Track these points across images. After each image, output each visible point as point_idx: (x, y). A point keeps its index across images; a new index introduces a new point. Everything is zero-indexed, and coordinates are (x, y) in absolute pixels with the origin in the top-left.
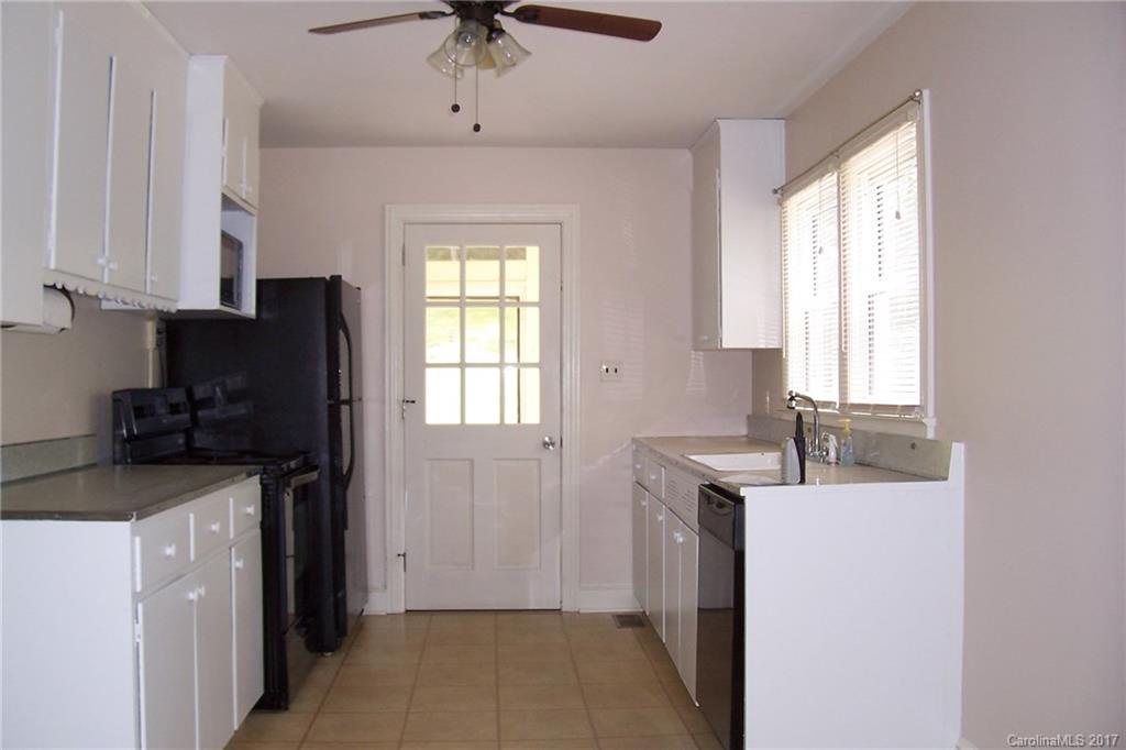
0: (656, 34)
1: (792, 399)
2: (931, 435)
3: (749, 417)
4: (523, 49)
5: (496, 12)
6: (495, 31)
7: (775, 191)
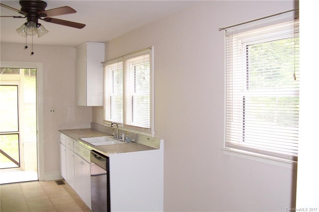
0: (84, 27)
1: (112, 124)
2: (153, 136)
3: (91, 123)
4: (46, 30)
5: (39, 18)
6: (38, 25)
7: (102, 63)
